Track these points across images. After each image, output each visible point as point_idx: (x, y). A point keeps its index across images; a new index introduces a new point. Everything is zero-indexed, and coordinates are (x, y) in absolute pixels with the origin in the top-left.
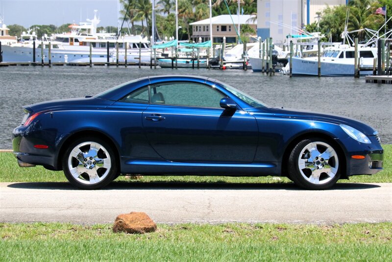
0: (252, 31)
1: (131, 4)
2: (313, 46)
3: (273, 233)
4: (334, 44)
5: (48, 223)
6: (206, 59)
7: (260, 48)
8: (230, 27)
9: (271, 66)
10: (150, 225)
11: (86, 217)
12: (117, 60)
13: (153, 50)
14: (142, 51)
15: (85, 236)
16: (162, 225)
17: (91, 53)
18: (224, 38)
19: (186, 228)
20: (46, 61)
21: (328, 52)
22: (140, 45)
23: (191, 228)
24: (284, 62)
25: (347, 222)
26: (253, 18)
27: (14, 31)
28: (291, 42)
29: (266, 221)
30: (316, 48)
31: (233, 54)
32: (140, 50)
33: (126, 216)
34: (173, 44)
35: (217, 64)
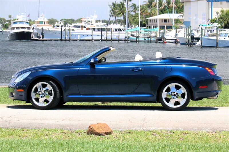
0: (181, 22)
1: (114, 7)
2: (214, 31)
3: (180, 136)
4: (225, 29)
5: (50, 129)
6: (155, 37)
7: (185, 32)
8: (169, 20)
9: (190, 42)
10: (108, 131)
11: (73, 125)
12: (107, 38)
13: (126, 32)
14: (120, 33)
15: (70, 137)
16: (116, 131)
17: (92, 34)
18: (166, 26)
19: (129, 133)
20: (68, 38)
21: (222, 34)
22: (119, 30)
23: (132, 133)
24: (198, 39)
25: (224, 130)
26: (181, 15)
27: (51, 22)
28: (202, 28)
29: (177, 129)
30: (215, 32)
31: (170, 35)
32: (119, 33)
33: (94, 125)
34: (137, 29)
35: (161, 40)
